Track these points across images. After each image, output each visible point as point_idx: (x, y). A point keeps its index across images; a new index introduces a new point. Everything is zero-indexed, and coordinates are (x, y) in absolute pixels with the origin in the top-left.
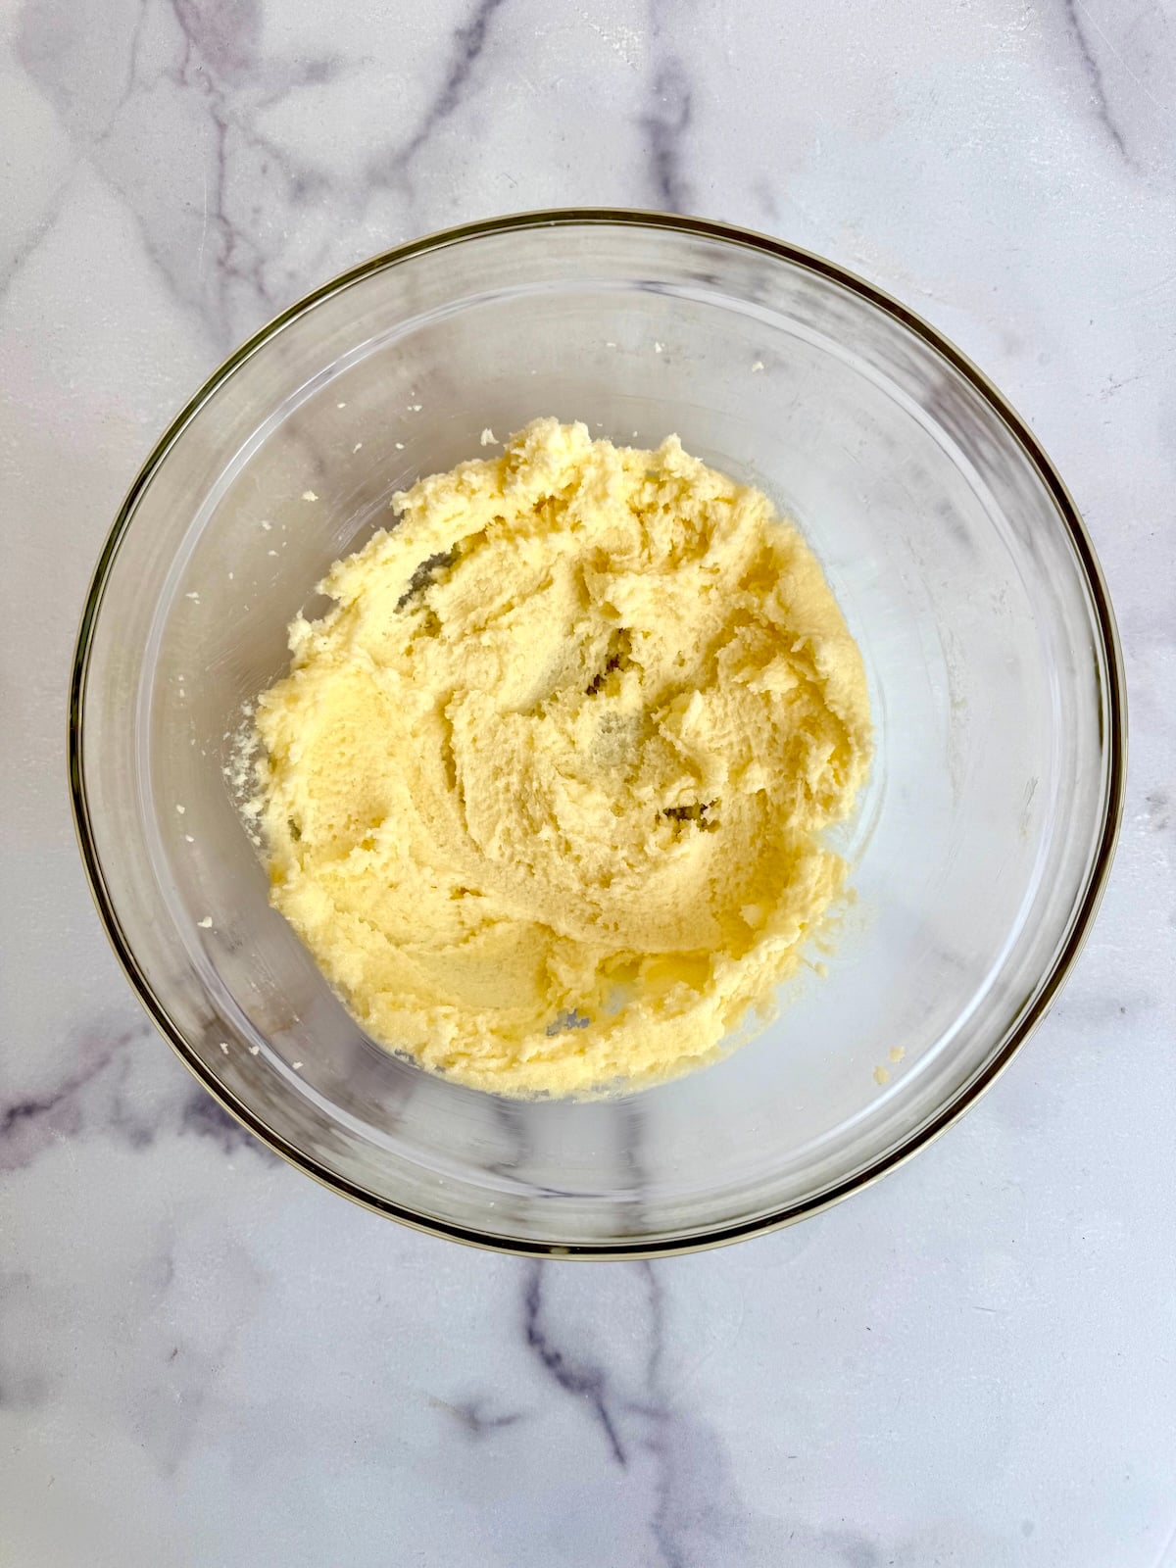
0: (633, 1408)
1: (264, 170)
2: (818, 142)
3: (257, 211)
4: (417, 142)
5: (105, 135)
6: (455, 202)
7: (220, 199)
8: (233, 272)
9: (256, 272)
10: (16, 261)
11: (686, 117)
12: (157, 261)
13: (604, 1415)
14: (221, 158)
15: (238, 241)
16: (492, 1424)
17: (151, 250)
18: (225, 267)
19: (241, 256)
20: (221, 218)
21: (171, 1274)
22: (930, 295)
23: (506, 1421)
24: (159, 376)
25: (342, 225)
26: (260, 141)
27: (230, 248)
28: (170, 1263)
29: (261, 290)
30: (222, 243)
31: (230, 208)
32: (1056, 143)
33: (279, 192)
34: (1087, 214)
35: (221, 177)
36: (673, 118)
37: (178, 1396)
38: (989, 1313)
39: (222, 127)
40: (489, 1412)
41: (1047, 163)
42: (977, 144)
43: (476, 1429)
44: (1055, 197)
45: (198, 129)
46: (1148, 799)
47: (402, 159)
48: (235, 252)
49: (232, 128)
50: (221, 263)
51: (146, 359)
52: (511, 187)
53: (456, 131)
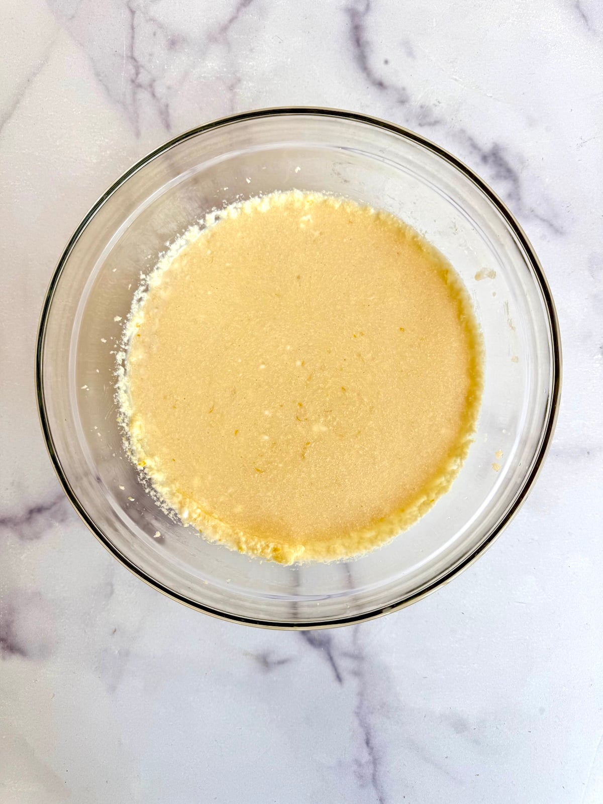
0: (346, 655)
1: (155, 34)
2: (434, 20)
3: (151, 55)
4: (232, 20)
5: (73, 17)
6: (251, 50)
7: (132, 49)
8: (139, 86)
9: (151, 86)
10: (29, 81)
11: (368, 7)
12: (100, 80)
13: (331, 659)
14: (133, 28)
15: (142, 70)
16: (275, 664)
17: (97, 74)
18: (135, 84)
19: (143, 78)
20: (133, 58)
21: (112, 592)
22: (491, 97)
23: (282, 662)
24: (103, 138)
25: (194, 62)
26: (152, 20)
27: (137, 74)
28: (112, 585)
29: (154, 95)
30: (133, 71)
31: (137, 54)
32: (553, 20)
33: (162, 45)
34: (569, 56)
35: (133, 37)
36: (361, 8)
37: (117, 652)
38: (522, 604)
39: (133, 12)
40: (273, 658)
41: (549, 30)
42: (514, 21)
43: (267, 666)
44: (553, 48)
45: (121, 13)
46: (601, 348)
47: (224, 29)
48: (140, 76)
49: (138, 13)
50: (133, 81)
51: (96, 130)
52: (280, 43)
53: (252, 14)
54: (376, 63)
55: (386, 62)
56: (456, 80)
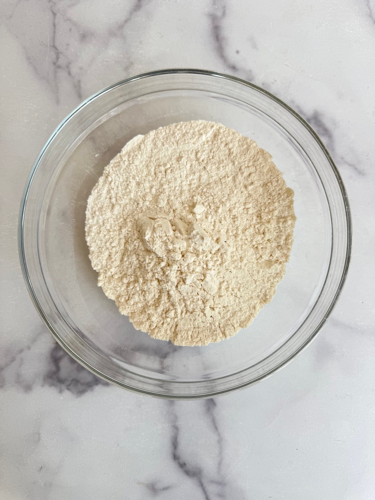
0: (212, 482)
1: (70, 30)
2: (271, 23)
3: (68, 45)
4: (126, 21)
5: (11, 17)
6: (141, 42)
7: (54, 40)
8: (59, 67)
9: (68, 67)
11: (224, 14)
12: (30, 63)
13: (202, 485)
14: (54, 25)
15: (61, 56)
16: (161, 490)
17: (28, 58)
18: (56, 65)
19: (62, 61)
20: (54, 47)
21: (39, 439)
22: (312, 78)
23: (166, 489)
24: (32, 105)
25: (99, 50)
26: (69, 20)
27: (58, 58)
28: (39, 434)
29: (69, 73)
30: (55, 56)
31: (57, 44)
32: (354, 25)
33: (76, 38)
34: (366, 50)
35: (54, 32)
36: (219, 14)
37: (43, 484)
38: (340, 442)
39: (54, 14)
40: (159, 486)
41: (352, 32)
42: (327, 25)
43: (155, 492)
44: (354, 44)
45: (46, 15)
47: (121, 27)
48: (60, 60)
49: (58, 15)
50: (54, 64)
51: (27, 99)
52: (161, 37)
53: (141, 17)
54: (230, 53)
55: (238, 52)
56: (287, 65)
